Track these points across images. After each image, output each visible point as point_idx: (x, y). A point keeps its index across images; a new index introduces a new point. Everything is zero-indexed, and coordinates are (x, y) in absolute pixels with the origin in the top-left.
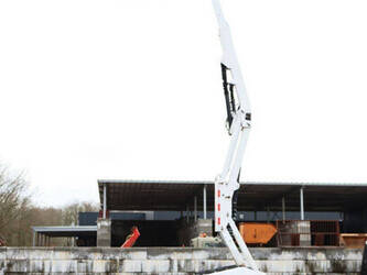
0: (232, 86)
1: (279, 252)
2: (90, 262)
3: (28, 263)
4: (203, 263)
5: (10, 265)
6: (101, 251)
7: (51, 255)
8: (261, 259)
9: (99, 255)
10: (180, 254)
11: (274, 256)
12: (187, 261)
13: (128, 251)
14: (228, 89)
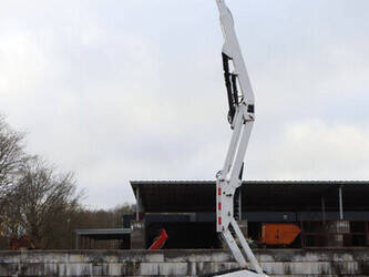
0: (234, 76)
1: (303, 254)
2: (105, 265)
3: (43, 266)
4: (223, 265)
8: (284, 261)
10: (199, 257)
11: (298, 258)
12: (206, 263)
14: (230, 80)
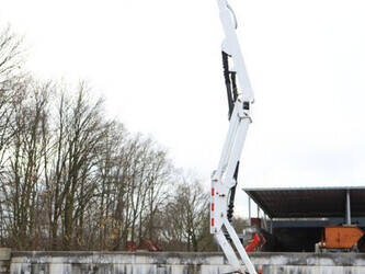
0: (234, 74)
2: (168, 266)
3: (112, 267)
4: (282, 269)
5: (96, 269)
6: (179, 256)
7: (132, 259)
9: (176, 260)
12: (265, 266)
13: (205, 256)
14: (229, 77)
